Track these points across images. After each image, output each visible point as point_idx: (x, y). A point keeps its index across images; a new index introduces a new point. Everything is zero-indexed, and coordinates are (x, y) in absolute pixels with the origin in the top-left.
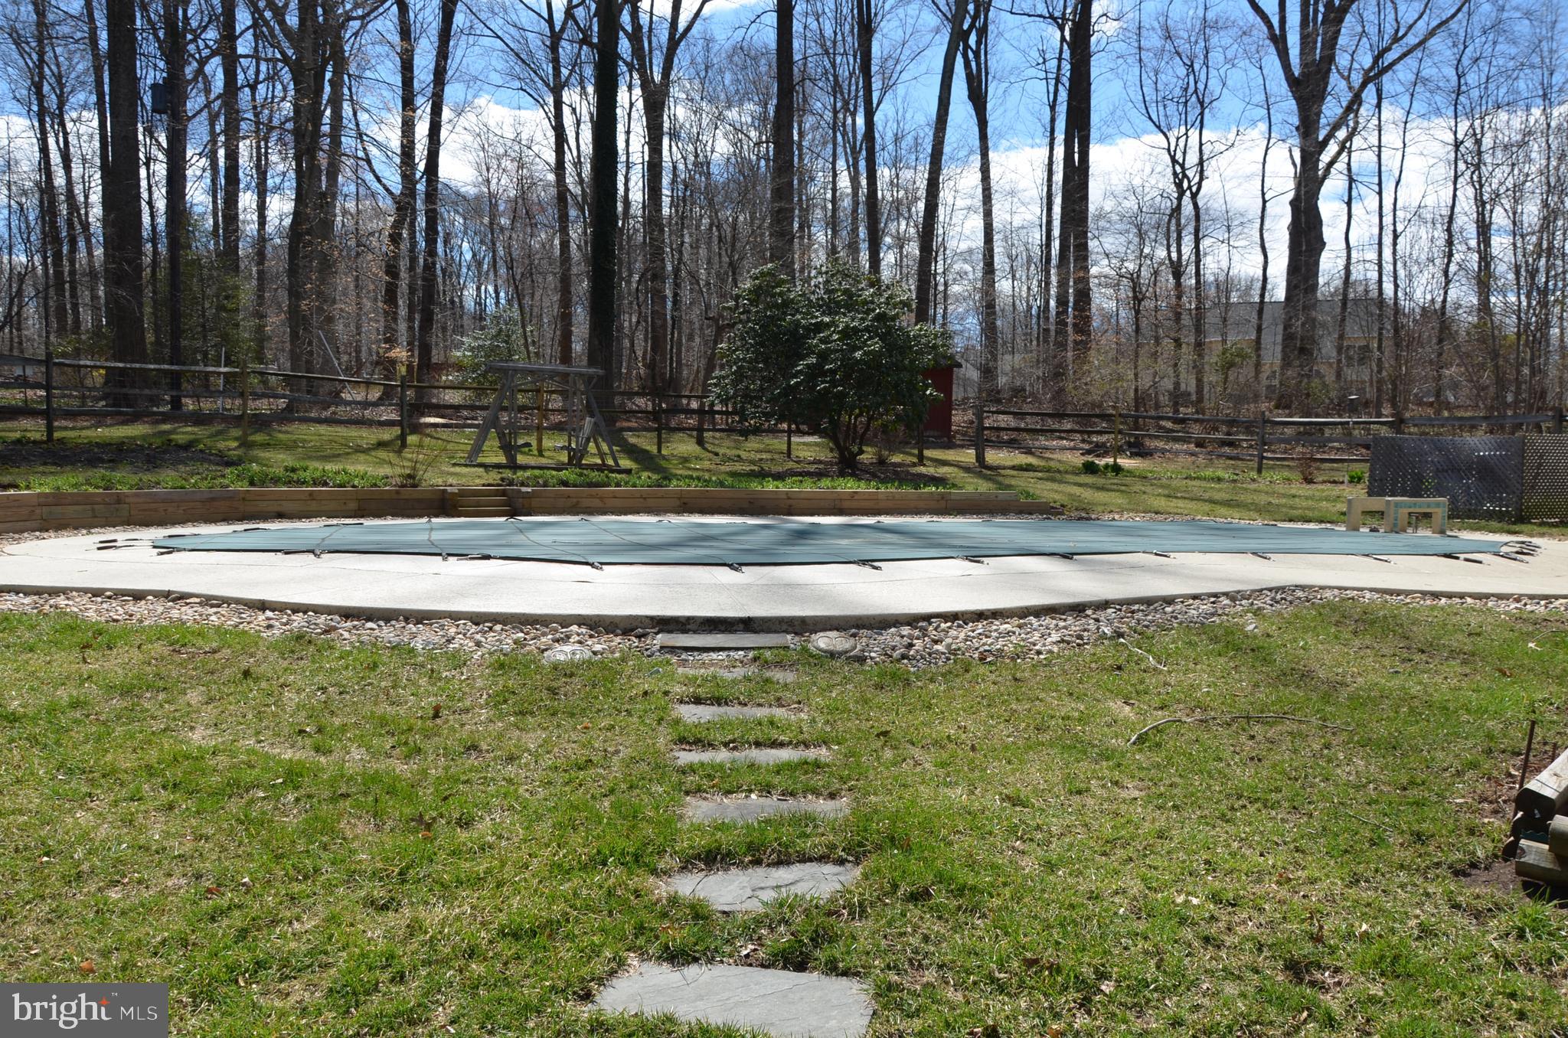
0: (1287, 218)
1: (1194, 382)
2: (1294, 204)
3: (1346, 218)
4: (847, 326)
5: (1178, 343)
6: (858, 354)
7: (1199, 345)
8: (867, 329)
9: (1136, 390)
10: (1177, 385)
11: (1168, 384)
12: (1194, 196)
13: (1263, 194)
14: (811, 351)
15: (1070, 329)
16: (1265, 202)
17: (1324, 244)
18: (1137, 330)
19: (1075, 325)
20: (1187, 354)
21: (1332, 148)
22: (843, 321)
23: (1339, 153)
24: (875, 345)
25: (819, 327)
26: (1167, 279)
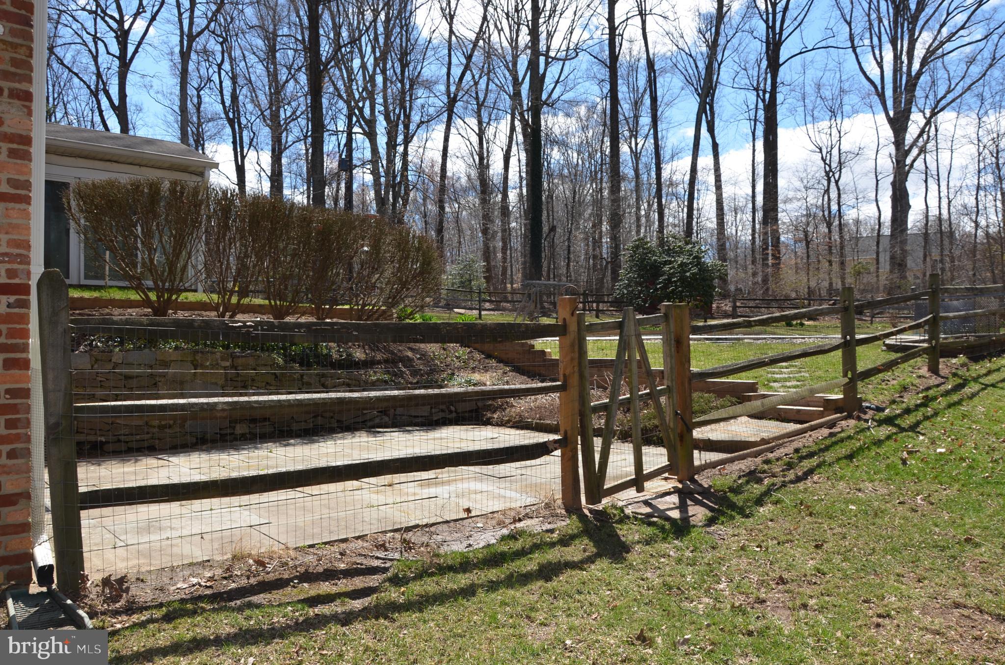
0: (890, 192)
1: (840, 283)
2: (893, 184)
3: (924, 190)
4: (682, 262)
5: (830, 262)
6: (688, 274)
7: (842, 263)
8: (690, 263)
9: (809, 288)
10: (831, 284)
11: (826, 284)
12: (837, 182)
13: (876, 177)
14: (664, 274)
15: (770, 258)
16: (877, 181)
17: (910, 207)
18: (808, 257)
19: (773, 255)
20: (836, 267)
21: (915, 152)
22: (680, 260)
23: (919, 155)
24: (695, 270)
25: (666, 263)
26: (823, 229)
